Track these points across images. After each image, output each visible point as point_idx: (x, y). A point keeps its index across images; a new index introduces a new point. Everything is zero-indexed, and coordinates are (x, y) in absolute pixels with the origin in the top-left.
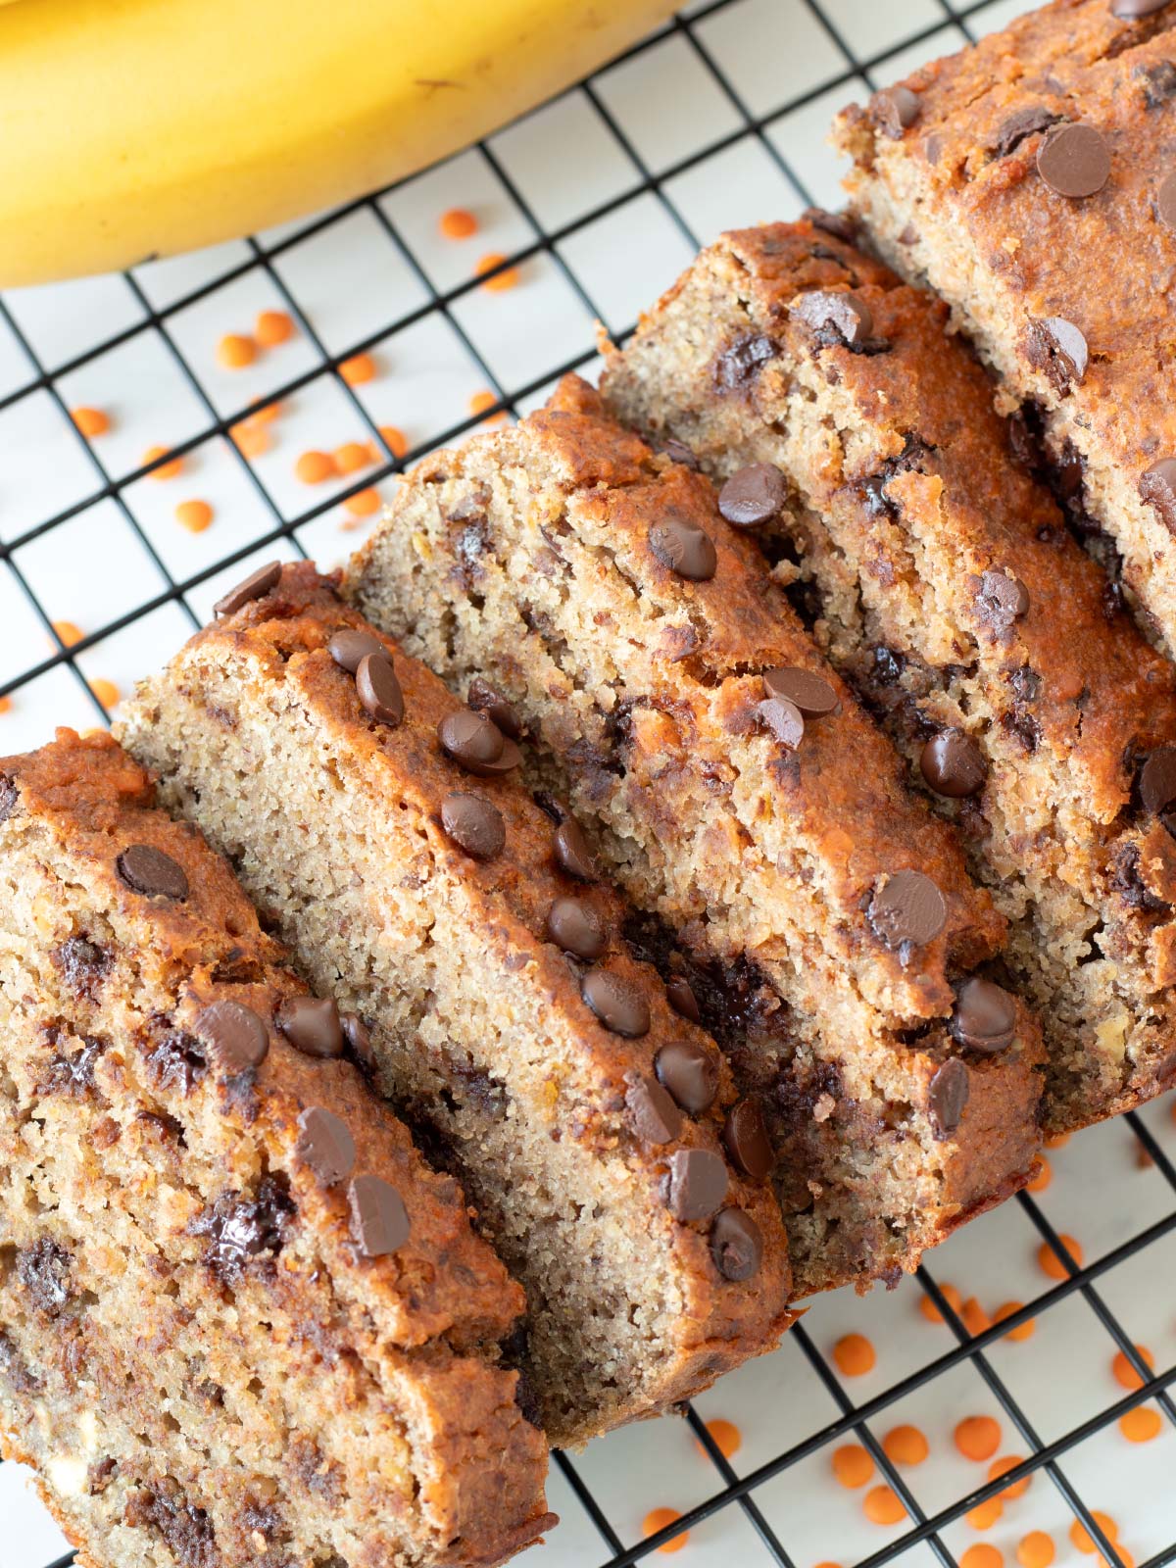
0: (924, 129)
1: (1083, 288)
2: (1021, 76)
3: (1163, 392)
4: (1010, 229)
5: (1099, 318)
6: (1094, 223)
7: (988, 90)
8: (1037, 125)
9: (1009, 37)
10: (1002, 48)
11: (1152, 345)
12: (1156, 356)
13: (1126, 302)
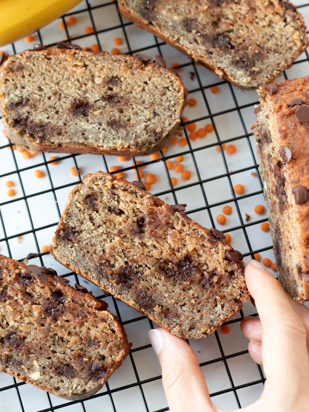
0: (277, 96)
1: (296, 142)
2: (302, 90)
3: (305, 171)
4: (285, 124)
5: (298, 150)
6: (304, 129)
7: (293, 91)
8: (300, 103)
9: (303, 80)
10: (300, 82)
11: (306, 160)
12: (307, 162)
13: (304, 148)
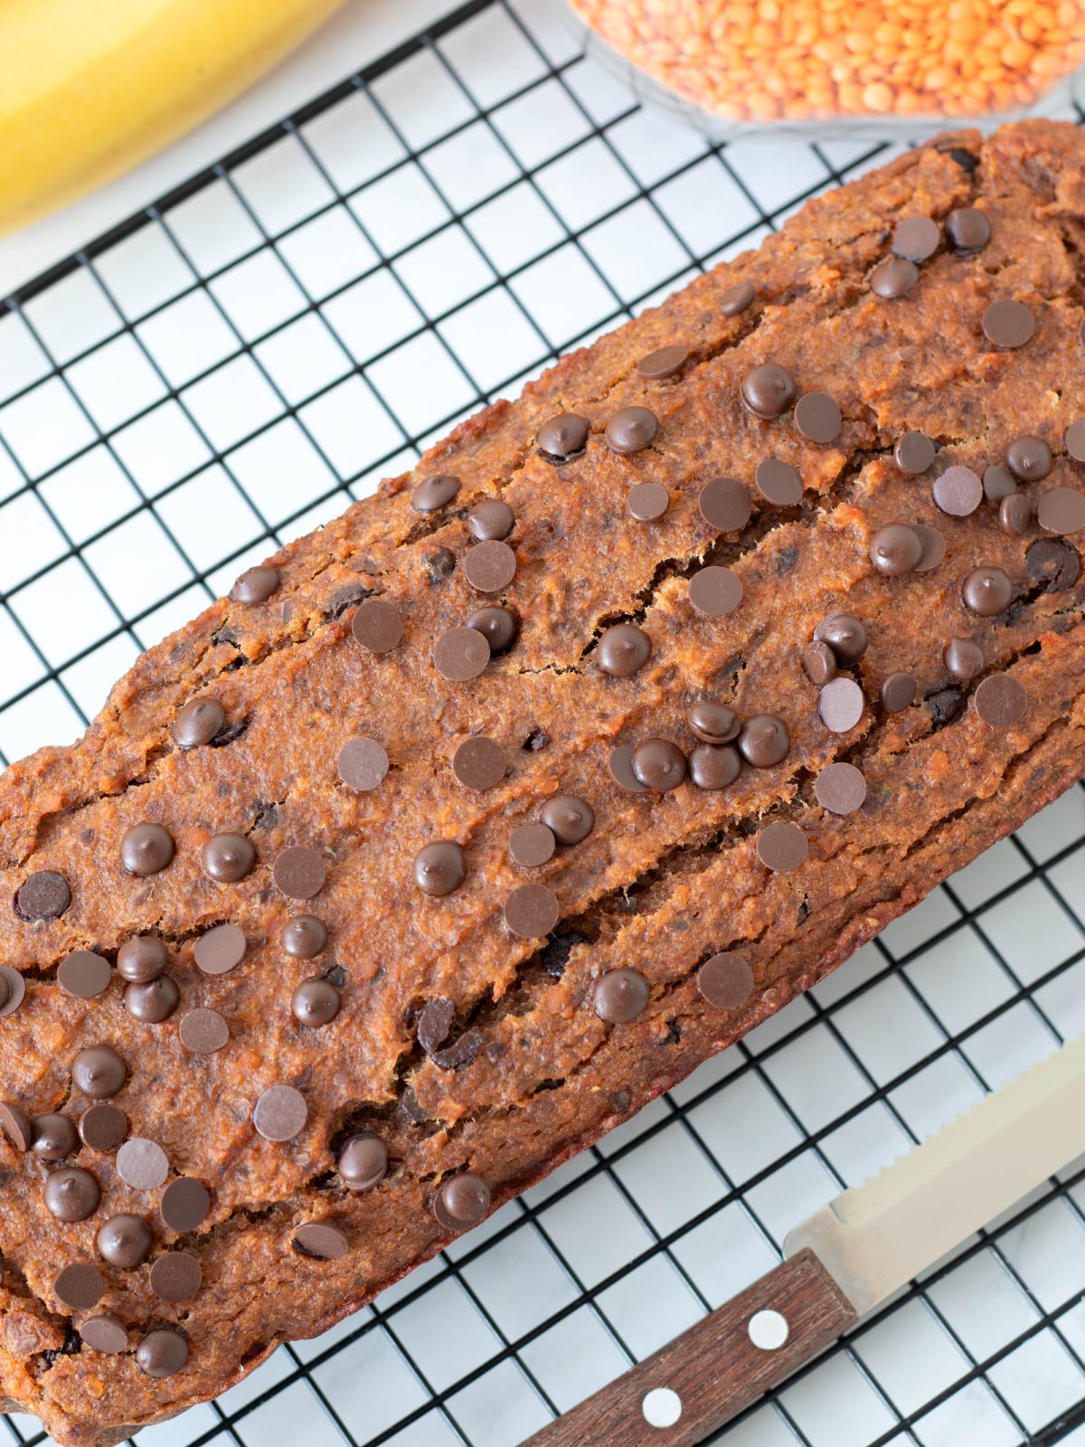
0: (283, 595)
1: (384, 716)
2: (350, 555)
3: (437, 792)
4: (335, 673)
5: (395, 738)
6: (392, 670)
7: (326, 567)
8: (356, 597)
9: (344, 523)
10: (338, 534)
11: (430, 758)
12: (432, 765)
13: (413, 727)
